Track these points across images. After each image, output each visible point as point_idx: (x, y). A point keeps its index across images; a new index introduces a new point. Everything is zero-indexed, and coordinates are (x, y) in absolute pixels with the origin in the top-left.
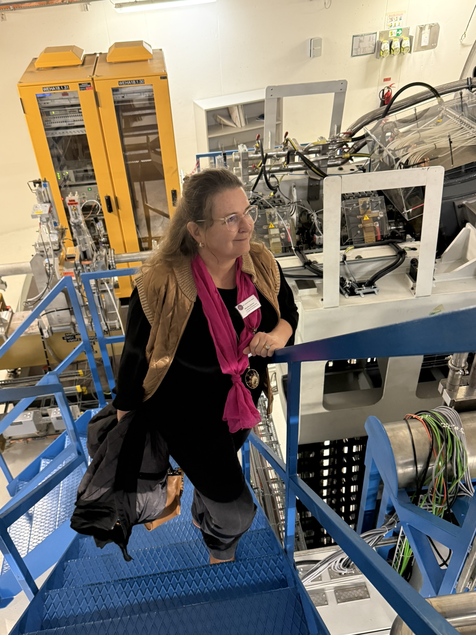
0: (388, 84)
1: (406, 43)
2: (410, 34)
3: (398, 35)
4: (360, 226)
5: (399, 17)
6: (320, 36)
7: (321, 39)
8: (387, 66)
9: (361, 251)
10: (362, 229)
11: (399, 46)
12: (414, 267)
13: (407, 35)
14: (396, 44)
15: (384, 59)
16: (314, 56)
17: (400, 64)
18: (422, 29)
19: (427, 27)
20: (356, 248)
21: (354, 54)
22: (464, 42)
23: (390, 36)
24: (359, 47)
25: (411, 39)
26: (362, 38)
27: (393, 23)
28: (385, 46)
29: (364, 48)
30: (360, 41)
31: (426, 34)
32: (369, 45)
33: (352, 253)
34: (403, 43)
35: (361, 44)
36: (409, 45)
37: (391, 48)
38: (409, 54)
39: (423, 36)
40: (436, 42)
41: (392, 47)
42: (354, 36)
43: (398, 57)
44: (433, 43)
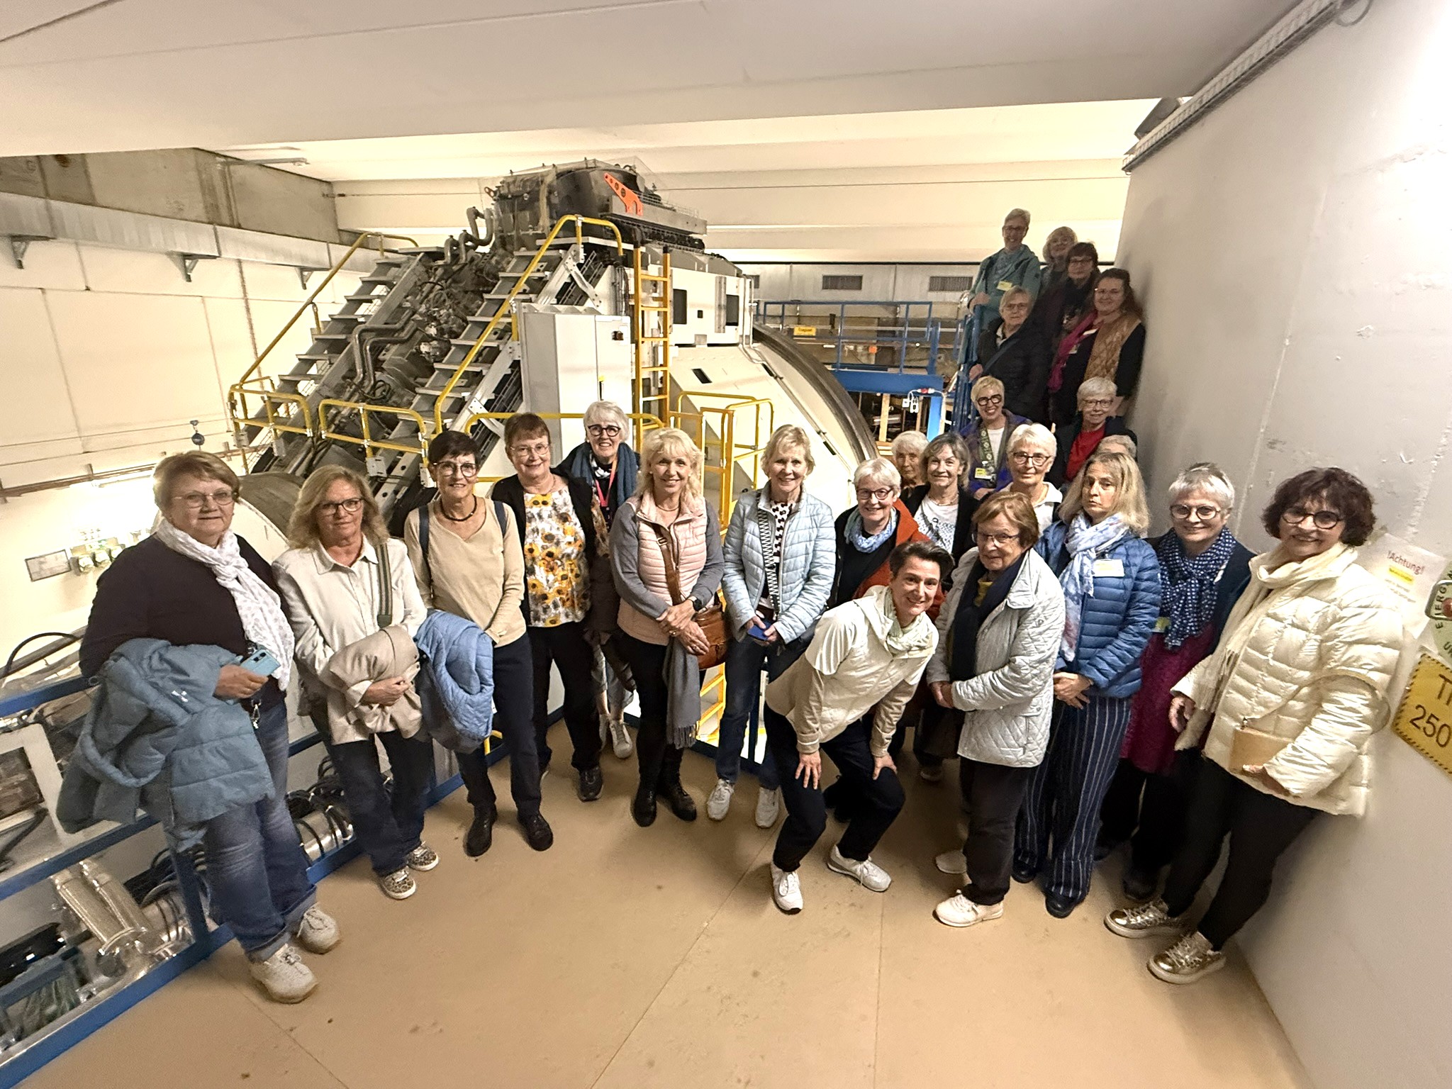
2: (120, 543)
13: (116, 545)
14: (102, 556)
15: (90, 574)
21: (36, 577)
23: (88, 549)
24: (42, 569)
26: (41, 560)
27: (89, 536)
28: (86, 561)
29: (51, 569)
30: (41, 563)
35: (43, 565)
37: (94, 561)
41: (97, 560)
42: (26, 560)
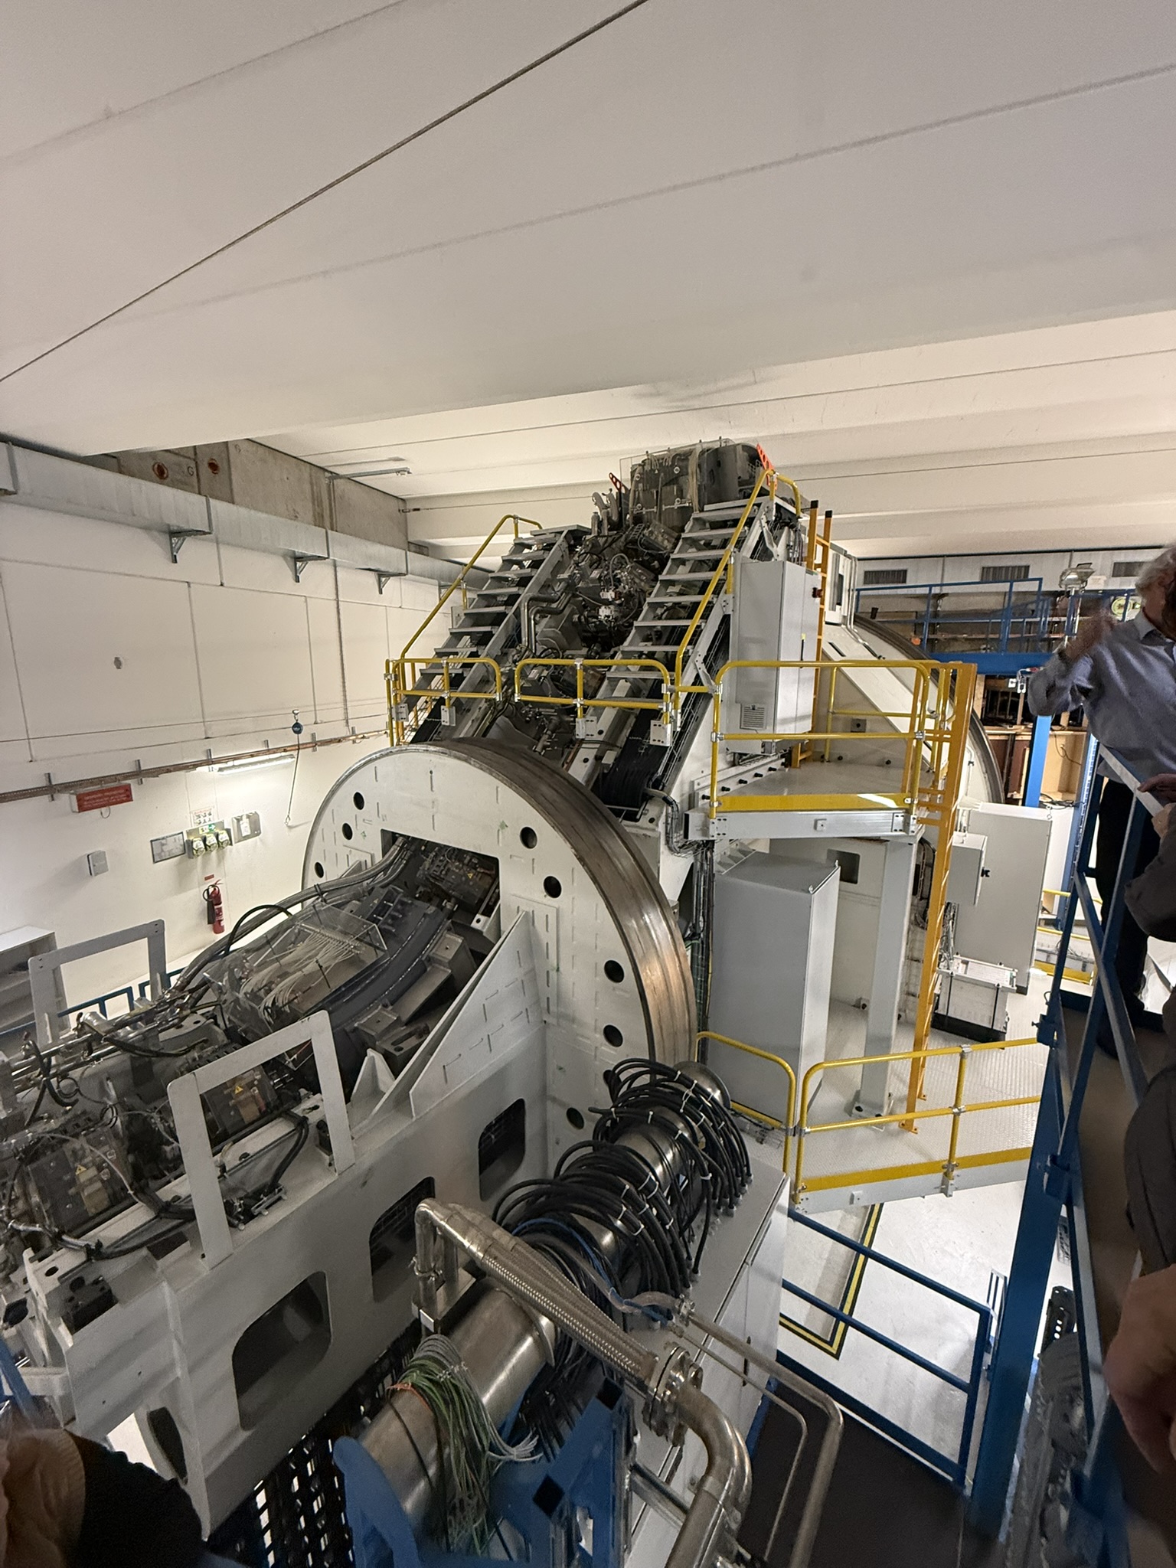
0: (212, 882)
1: (224, 837)
2: (226, 827)
3: (211, 830)
4: (231, 1103)
5: (207, 813)
6: (102, 849)
7: (104, 852)
8: (205, 865)
9: (244, 1145)
10: (235, 1108)
11: (216, 841)
12: (323, 1134)
13: (223, 829)
14: (211, 840)
15: (200, 858)
16: (96, 874)
17: (221, 859)
18: (238, 820)
19: (244, 817)
20: (235, 1142)
21: (157, 859)
22: (290, 824)
23: (201, 832)
24: (162, 851)
25: (228, 831)
26: (164, 841)
27: (202, 819)
28: (198, 844)
29: (170, 851)
30: (163, 845)
31: (245, 826)
32: (175, 846)
33: (231, 1155)
34: (220, 837)
35: (164, 847)
36: (228, 838)
37: (205, 845)
38: (229, 847)
39: (242, 827)
40: (260, 829)
41: (207, 843)
42: (152, 841)
43: (218, 851)
44: (256, 830)
